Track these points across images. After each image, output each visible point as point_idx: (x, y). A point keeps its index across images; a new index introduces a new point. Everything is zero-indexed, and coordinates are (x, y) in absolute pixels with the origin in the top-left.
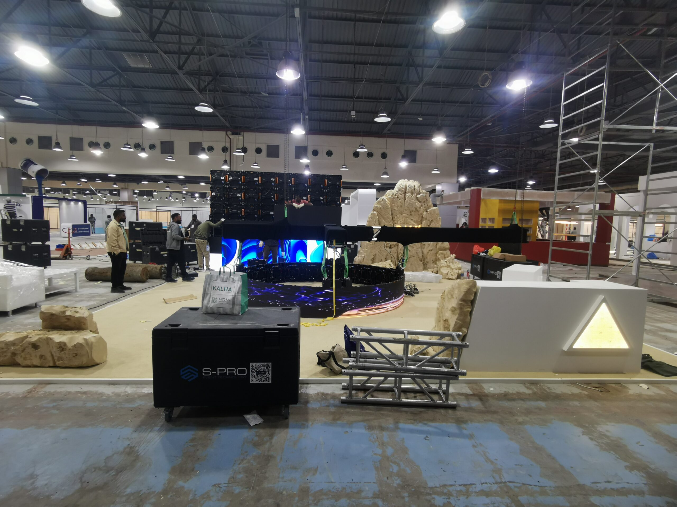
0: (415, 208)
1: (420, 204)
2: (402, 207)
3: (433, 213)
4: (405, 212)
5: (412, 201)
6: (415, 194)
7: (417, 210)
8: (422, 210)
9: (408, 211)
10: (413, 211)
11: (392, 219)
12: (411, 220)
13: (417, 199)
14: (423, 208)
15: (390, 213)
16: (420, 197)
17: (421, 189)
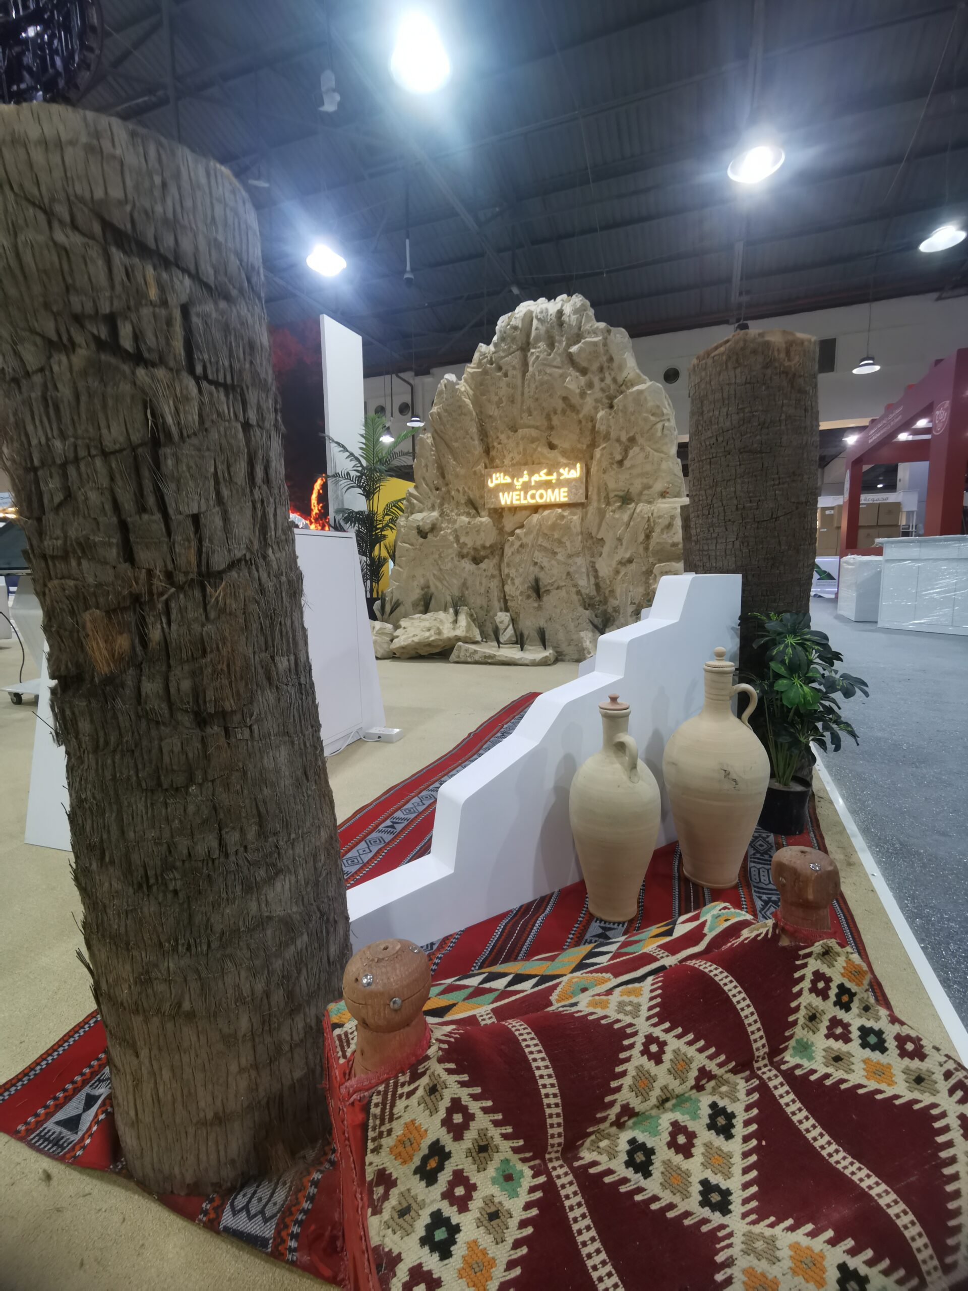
0: (565, 399)
1: (583, 380)
2: (513, 402)
3: (631, 409)
4: (526, 419)
5: (548, 370)
6: (560, 342)
7: (573, 408)
8: (589, 401)
9: (535, 413)
10: (555, 413)
11: (487, 451)
12: (552, 447)
13: (571, 360)
14: (595, 394)
15: (474, 430)
16: (581, 350)
17: (588, 321)
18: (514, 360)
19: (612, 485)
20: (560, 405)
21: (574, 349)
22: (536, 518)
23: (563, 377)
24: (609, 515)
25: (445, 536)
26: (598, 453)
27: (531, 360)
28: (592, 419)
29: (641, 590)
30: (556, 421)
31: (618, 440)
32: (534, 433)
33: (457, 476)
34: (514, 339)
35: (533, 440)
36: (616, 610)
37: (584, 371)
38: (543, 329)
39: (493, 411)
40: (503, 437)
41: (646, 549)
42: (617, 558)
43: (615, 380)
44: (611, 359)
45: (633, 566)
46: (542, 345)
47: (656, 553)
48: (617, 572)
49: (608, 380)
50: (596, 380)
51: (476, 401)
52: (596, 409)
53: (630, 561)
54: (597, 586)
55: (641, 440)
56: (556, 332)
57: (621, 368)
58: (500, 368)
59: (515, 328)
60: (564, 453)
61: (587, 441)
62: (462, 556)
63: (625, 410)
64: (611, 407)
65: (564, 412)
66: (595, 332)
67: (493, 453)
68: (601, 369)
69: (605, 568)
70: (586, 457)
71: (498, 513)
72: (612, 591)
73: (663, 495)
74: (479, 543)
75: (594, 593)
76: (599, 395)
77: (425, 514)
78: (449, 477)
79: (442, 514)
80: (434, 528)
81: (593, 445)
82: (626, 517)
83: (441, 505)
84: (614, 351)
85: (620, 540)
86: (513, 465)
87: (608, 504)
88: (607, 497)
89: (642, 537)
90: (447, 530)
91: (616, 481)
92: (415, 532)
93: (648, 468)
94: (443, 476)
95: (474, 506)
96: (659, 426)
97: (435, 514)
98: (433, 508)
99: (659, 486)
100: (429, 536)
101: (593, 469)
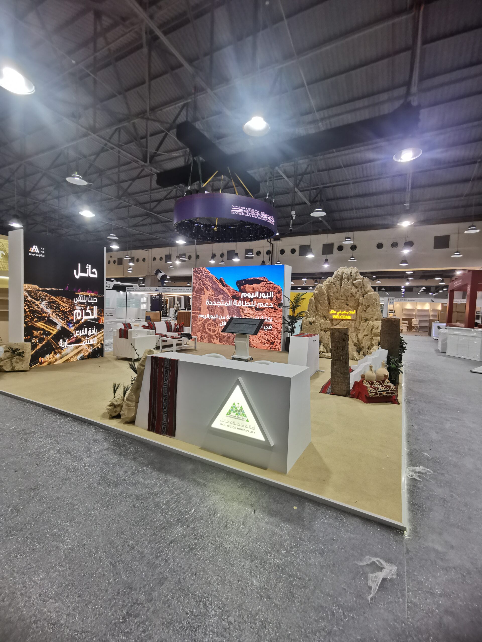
0: (351, 294)
1: (356, 290)
2: (337, 292)
3: (369, 298)
4: (341, 297)
5: (348, 286)
6: (351, 280)
7: (353, 296)
8: (358, 295)
9: (343, 296)
11: (329, 304)
12: (347, 305)
13: (353, 284)
14: (360, 293)
15: (326, 299)
16: (356, 283)
17: (358, 275)
18: (338, 282)
19: (363, 316)
20: (350, 295)
21: (354, 282)
22: (342, 322)
23: (351, 288)
24: (362, 323)
25: (317, 325)
26: (359, 307)
27: (343, 283)
28: (358, 299)
29: (370, 343)
30: (349, 298)
31: (365, 305)
32: (343, 301)
33: (321, 309)
34: (338, 278)
35: (342, 303)
36: (363, 347)
37: (357, 287)
38: (346, 276)
39: (331, 294)
40: (334, 301)
41: (371, 333)
42: (364, 334)
43: (365, 290)
44: (364, 285)
45: (368, 337)
46: (346, 280)
47: (374, 334)
48: (363, 338)
49: (363, 290)
50: (360, 290)
51: (327, 291)
52: (360, 297)
53: (367, 335)
54: (358, 340)
55: (371, 306)
56: (350, 277)
57: (366, 288)
58: (334, 284)
59: (339, 275)
60: (350, 307)
61: (357, 304)
62: (321, 330)
63: (367, 298)
64: (363, 297)
65: (351, 297)
66: (360, 279)
67: (331, 304)
68: (361, 287)
69: (360, 336)
70: (356, 308)
71: (332, 320)
72: (362, 342)
73: (376, 320)
74: (326, 327)
75: (357, 342)
76: (361, 294)
77: (311, 318)
78: (318, 309)
79: (316, 318)
80: (314, 322)
81: (358, 306)
82: (366, 324)
83: (316, 316)
84: (364, 283)
85: (364, 330)
86: (336, 309)
87: (362, 320)
88: (361, 319)
89: (370, 330)
90: (317, 323)
91: (364, 315)
92: (308, 323)
93: (373, 313)
94: (317, 309)
95: (325, 317)
96: (376, 303)
97: (314, 319)
98: (313, 317)
99: (375, 318)
100: (313, 324)
101: (358, 312)
